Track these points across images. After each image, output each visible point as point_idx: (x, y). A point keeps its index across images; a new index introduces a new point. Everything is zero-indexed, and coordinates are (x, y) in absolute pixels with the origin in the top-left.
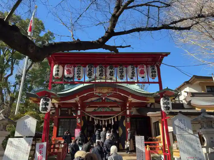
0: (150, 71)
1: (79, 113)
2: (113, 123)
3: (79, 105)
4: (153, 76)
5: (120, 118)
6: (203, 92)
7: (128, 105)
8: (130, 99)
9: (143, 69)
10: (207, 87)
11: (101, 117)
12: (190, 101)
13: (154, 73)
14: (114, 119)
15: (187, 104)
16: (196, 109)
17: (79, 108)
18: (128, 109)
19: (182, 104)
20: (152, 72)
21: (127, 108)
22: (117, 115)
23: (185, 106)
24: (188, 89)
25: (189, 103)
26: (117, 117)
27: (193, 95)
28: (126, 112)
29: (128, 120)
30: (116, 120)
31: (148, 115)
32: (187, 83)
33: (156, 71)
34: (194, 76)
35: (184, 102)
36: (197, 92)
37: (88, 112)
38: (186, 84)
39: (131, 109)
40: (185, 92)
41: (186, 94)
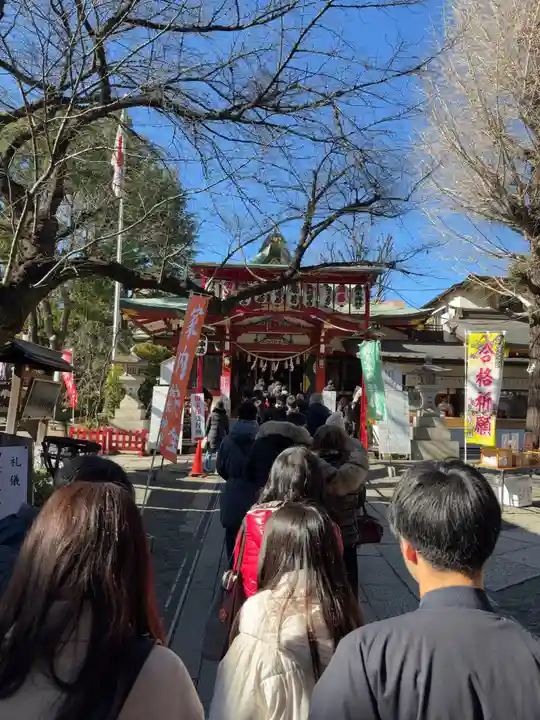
0: (353, 300)
1: (227, 346)
2: (293, 367)
3: (228, 332)
5: (306, 357)
6: (488, 308)
7: (323, 335)
11: (269, 356)
12: (455, 329)
13: (359, 301)
14: (294, 360)
17: (228, 337)
18: (322, 343)
19: (442, 333)
20: (356, 299)
21: (322, 340)
22: (299, 354)
23: (446, 339)
24: (458, 302)
25: (453, 333)
26: (301, 357)
27: (466, 314)
28: (319, 347)
29: (322, 363)
30: (298, 362)
32: (461, 288)
33: (364, 297)
35: (446, 329)
37: (243, 345)
38: (456, 289)
39: (328, 343)
40: (453, 308)
41: (452, 312)
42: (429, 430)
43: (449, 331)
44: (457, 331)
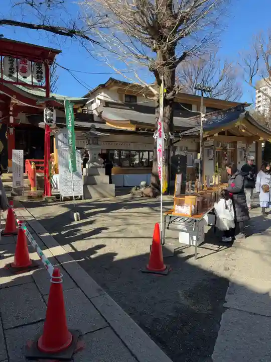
0: (35, 71)
4: (39, 78)
6: (120, 102)
7: (11, 109)
8: (14, 101)
9: (25, 66)
10: (126, 96)
12: (101, 113)
13: (40, 75)
15: (98, 116)
16: (107, 123)
18: (11, 115)
19: (92, 115)
20: (37, 72)
21: (11, 113)
23: (96, 119)
24: (102, 96)
25: (100, 115)
27: (107, 104)
28: (8, 119)
29: (12, 130)
31: (39, 126)
32: (103, 87)
34: (111, 79)
35: (95, 112)
36: (113, 101)
38: (101, 87)
39: (16, 116)
40: (99, 99)
41: (98, 102)
42: (96, 177)
43: (97, 115)
44: (102, 114)
